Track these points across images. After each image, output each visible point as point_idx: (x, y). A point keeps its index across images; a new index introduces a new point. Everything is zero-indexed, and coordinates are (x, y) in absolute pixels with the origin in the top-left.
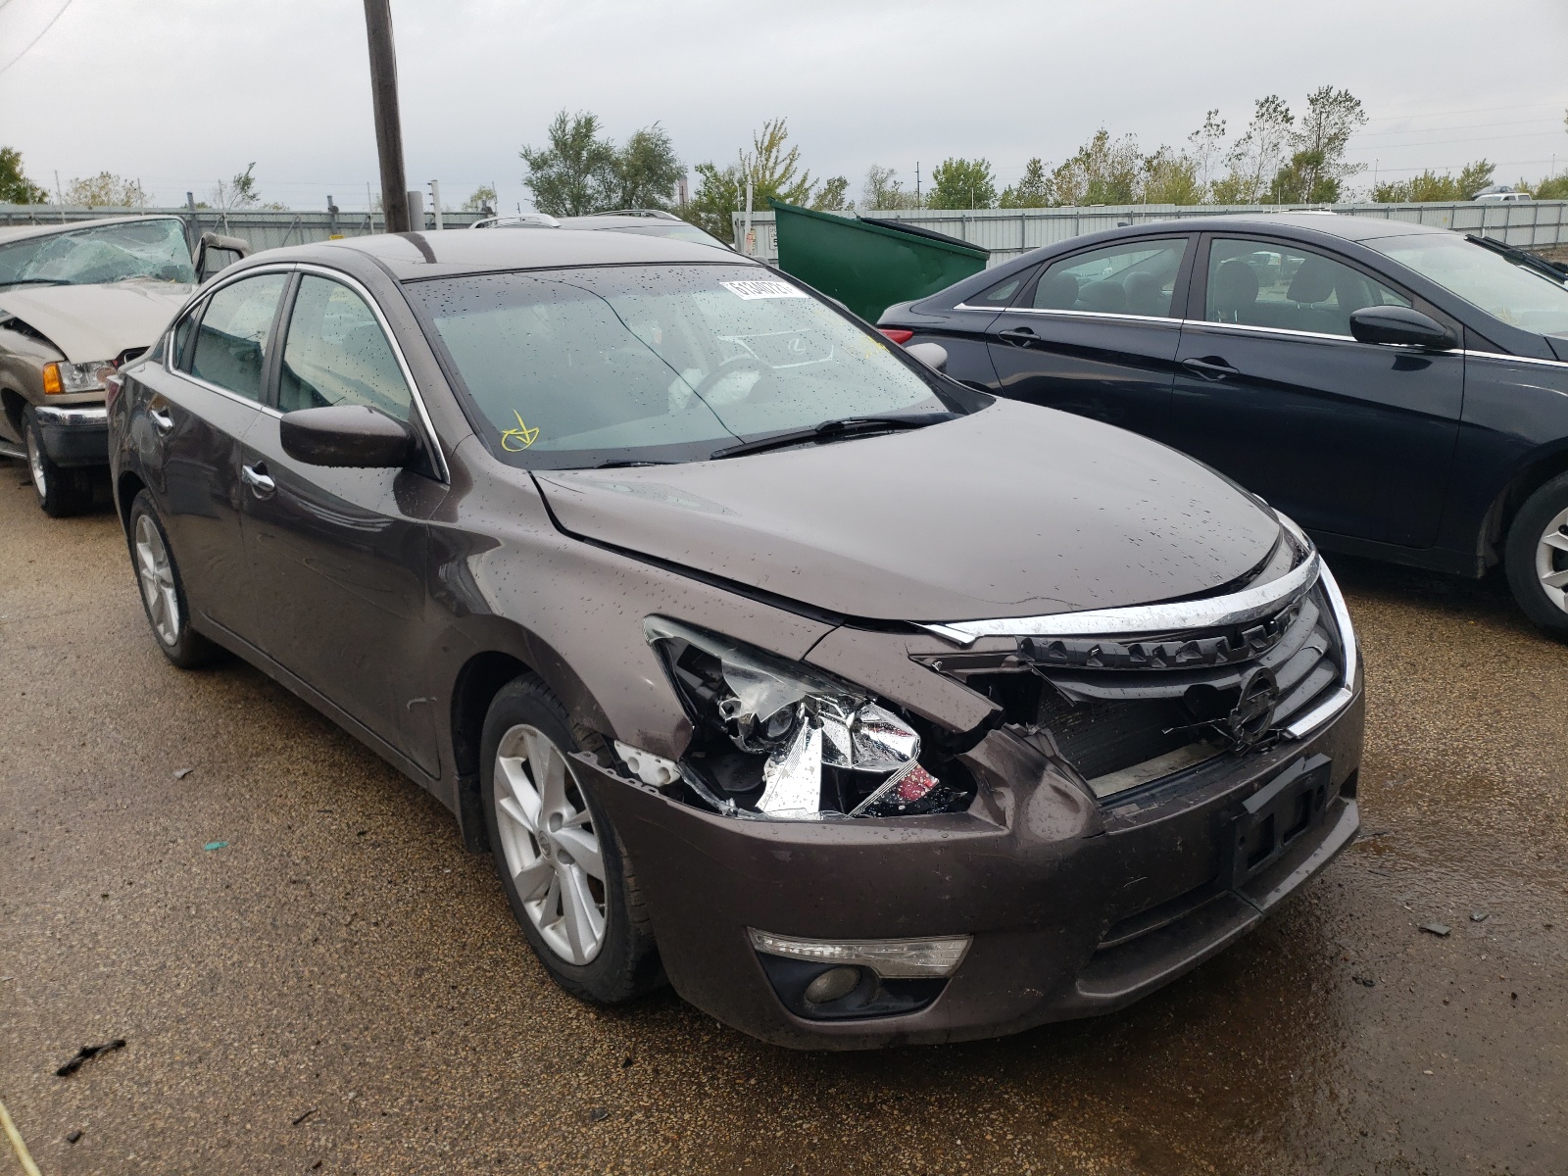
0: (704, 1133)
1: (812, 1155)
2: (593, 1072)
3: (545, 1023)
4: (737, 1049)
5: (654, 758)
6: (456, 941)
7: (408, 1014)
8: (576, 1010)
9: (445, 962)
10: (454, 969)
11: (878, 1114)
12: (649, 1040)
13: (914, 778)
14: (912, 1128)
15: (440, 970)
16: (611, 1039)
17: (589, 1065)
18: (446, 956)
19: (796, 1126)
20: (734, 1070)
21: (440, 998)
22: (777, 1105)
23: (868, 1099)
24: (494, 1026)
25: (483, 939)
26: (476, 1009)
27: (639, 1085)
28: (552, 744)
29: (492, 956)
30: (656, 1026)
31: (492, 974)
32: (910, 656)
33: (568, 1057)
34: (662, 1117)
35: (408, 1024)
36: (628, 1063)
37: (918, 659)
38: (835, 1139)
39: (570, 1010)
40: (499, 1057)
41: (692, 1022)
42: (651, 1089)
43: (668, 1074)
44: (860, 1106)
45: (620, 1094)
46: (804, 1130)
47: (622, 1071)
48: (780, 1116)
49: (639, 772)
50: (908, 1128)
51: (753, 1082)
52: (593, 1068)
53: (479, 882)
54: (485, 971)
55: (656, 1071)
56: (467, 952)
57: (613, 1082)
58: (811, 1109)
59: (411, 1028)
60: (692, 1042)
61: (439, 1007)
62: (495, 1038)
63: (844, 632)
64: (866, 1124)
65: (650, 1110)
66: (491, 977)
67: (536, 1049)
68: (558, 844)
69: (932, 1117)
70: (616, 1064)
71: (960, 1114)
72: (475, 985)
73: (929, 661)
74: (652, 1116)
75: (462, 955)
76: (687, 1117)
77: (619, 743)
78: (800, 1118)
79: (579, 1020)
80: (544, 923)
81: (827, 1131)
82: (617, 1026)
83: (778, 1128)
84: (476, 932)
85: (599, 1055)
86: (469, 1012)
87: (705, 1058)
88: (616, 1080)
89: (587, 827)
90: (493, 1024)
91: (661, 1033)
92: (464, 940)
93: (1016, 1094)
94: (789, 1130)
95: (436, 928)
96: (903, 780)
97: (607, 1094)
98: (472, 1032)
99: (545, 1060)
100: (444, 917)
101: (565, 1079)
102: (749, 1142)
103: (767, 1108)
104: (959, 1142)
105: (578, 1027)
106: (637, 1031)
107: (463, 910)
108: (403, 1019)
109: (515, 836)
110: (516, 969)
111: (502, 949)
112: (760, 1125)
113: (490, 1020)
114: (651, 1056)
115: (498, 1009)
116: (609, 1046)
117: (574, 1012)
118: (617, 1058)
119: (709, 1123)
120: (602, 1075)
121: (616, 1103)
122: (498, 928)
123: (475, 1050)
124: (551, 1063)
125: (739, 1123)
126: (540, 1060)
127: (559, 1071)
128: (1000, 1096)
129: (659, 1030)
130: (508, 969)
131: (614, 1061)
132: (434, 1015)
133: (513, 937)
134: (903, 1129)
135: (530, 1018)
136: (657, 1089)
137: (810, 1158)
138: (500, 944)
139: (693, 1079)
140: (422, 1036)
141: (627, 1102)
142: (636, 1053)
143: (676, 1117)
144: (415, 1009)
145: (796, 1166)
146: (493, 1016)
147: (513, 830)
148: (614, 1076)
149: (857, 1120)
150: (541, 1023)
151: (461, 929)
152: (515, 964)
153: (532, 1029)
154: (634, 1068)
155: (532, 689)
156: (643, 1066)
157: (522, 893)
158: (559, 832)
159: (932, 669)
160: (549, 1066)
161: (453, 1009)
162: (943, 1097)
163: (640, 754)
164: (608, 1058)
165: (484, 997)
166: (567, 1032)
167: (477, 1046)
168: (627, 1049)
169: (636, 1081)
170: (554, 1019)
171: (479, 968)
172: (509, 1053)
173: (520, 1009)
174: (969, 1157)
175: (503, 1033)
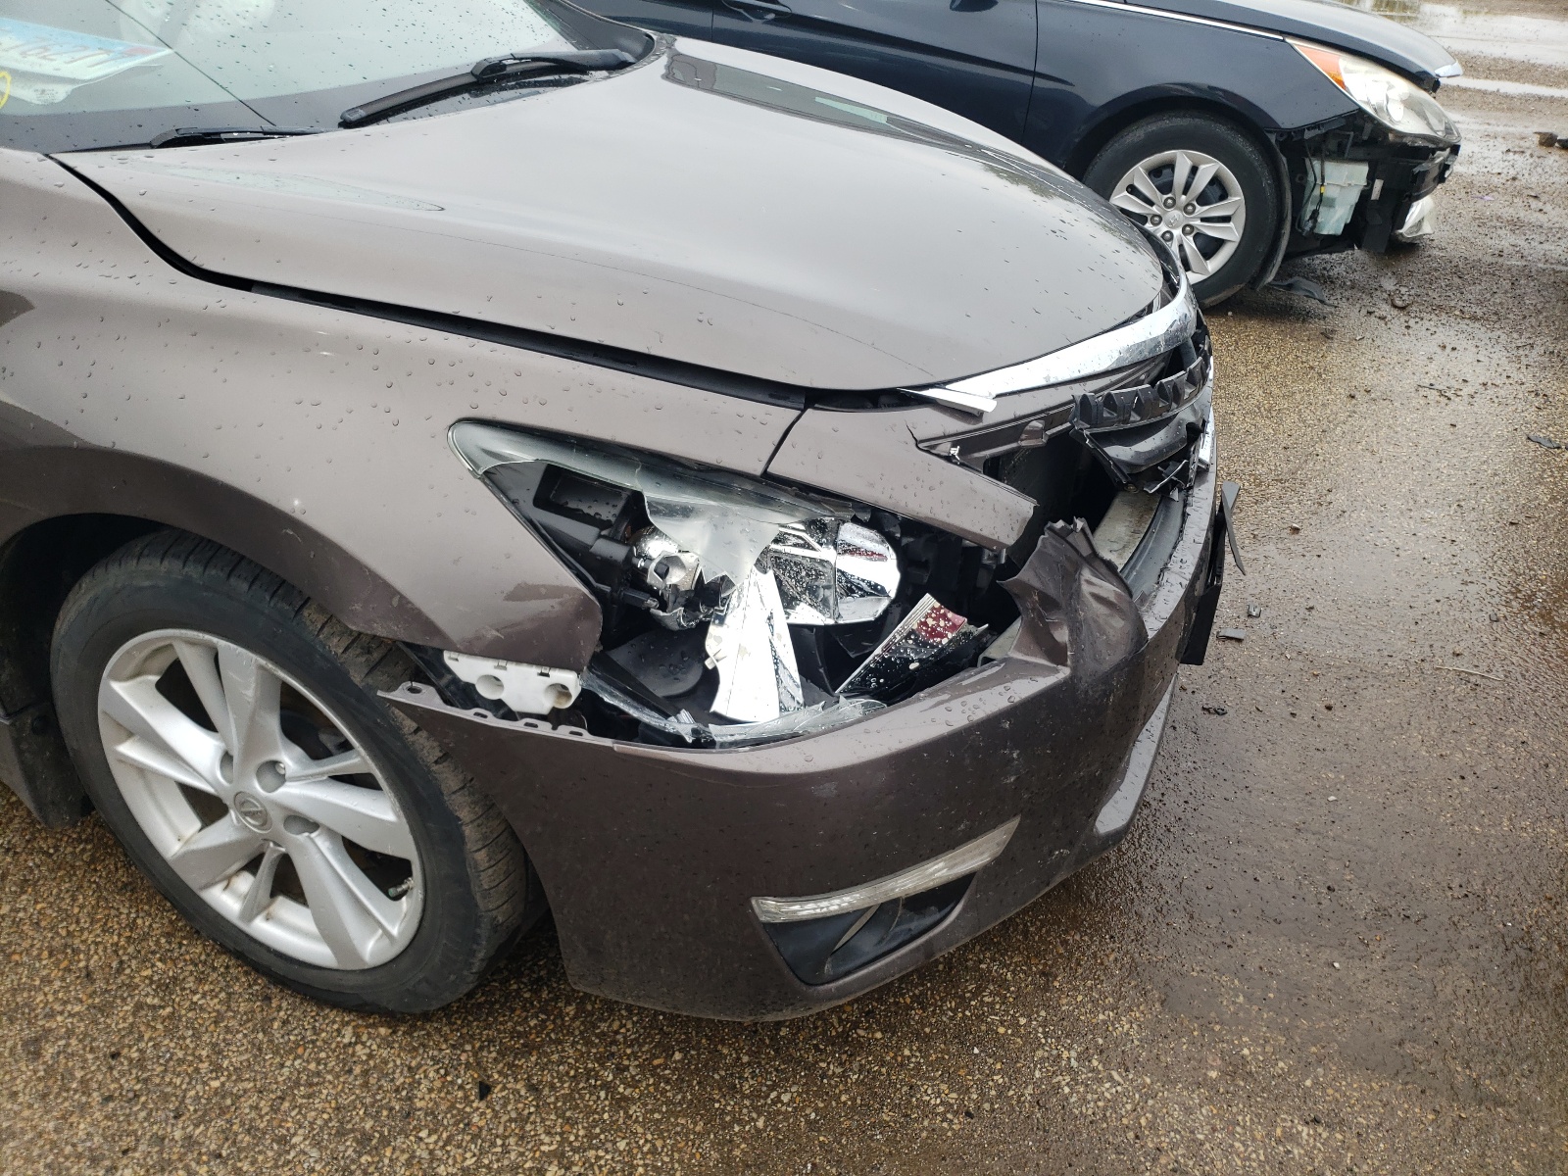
0: (663, 1163)
1: (821, 1138)
2: (439, 1123)
3: (312, 1066)
4: (624, 1013)
5: (535, 670)
6: (68, 970)
7: (57, 1130)
8: (350, 1028)
9: (71, 1015)
10: (96, 1022)
11: (859, 1046)
12: (491, 1041)
13: (930, 622)
14: (911, 1050)
15: (70, 1033)
16: (433, 1058)
17: (426, 1114)
18: (65, 1003)
19: (774, 1103)
20: (641, 1046)
21: (100, 1084)
22: (729, 1079)
23: (836, 1029)
24: (229, 1102)
25: (116, 952)
26: (178, 1081)
27: (522, 1120)
28: (262, 661)
29: (150, 978)
30: (488, 1015)
31: (169, 1010)
32: (917, 442)
33: (385, 1113)
34: (588, 1160)
35: (68, 1149)
36: (485, 1090)
37: (928, 446)
38: (834, 1103)
39: (338, 1031)
40: (270, 1154)
41: (536, 992)
42: (543, 1120)
43: (552, 1087)
44: (832, 1042)
45: (503, 1145)
46: (788, 1105)
47: (482, 1105)
48: (744, 1096)
49: (504, 696)
50: (907, 1052)
51: (678, 1056)
52: (435, 1117)
53: (46, 853)
54: (154, 1007)
55: (533, 1088)
56: (100, 984)
57: (481, 1129)
58: (777, 1070)
59: (79, 1156)
60: (554, 1022)
61: (109, 1099)
62: (242, 1124)
63: (817, 419)
64: (855, 1066)
65: (563, 1155)
66: (171, 1017)
67: (326, 1116)
68: (285, 808)
69: (924, 1026)
70: (466, 1097)
71: (950, 1009)
72: (150, 1039)
73: (945, 447)
74: (573, 1164)
75: (95, 992)
76: (622, 1145)
77: (454, 655)
78: (772, 1088)
79: (364, 1044)
80: (249, 914)
81: (817, 1095)
82: (429, 1034)
83: (754, 1115)
84: (97, 944)
85: (430, 1091)
86: (169, 1089)
87: (588, 1043)
88: (482, 1123)
89: (360, 781)
90: (223, 1097)
91: (501, 1023)
92: (82, 964)
93: (993, 960)
94: (769, 1113)
95: (16, 957)
96: (915, 627)
97: (482, 1152)
98: (197, 1126)
99: (353, 1130)
100: (22, 935)
101: (403, 1151)
102: (730, 1151)
103: (720, 1090)
104: (976, 1051)
105: (370, 1056)
106: (465, 1031)
107: (49, 912)
108: (54, 1144)
109: (152, 794)
110: (206, 988)
111: (160, 960)
112: (728, 1118)
113: (216, 1093)
114: (511, 1066)
115: (217, 1069)
116: (437, 1071)
117: (348, 1032)
118: (461, 1087)
119: (659, 1144)
120: (456, 1124)
121: (506, 1162)
122: (133, 926)
123: (220, 1156)
124: (364, 1133)
125: (698, 1129)
126: (341, 1133)
127: (385, 1141)
128: (977, 969)
129: (496, 1019)
130: (194, 993)
131: (460, 1094)
132: (107, 1117)
133: (168, 935)
134: (903, 1056)
135: (282, 1066)
136: (553, 1117)
137: (822, 1144)
138: (153, 953)
139: (593, 1082)
140: (107, 1163)
141: (522, 1154)
142: (485, 1070)
143: (607, 1152)
144: (63, 1117)
145: (814, 1165)
146: (215, 1084)
147: (148, 786)
148: (476, 1119)
149: (842, 1064)
150: (305, 1069)
151: (66, 946)
152: (200, 981)
153: (297, 1084)
154: (497, 1093)
155: (193, 571)
156: (509, 1088)
157: (192, 879)
158: (282, 790)
159: (949, 459)
160: (364, 1139)
161: (137, 1096)
162: (917, 992)
163: (505, 668)
164: (448, 1093)
165: (180, 1054)
166: (357, 1070)
167: (221, 1147)
168: (468, 1066)
169: (514, 1115)
170: (323, 1055)
171: (139, 1007)
172: (282, 1140)
173: (255, 1056)
174: (998, 1066)
175: (251, 1107)
